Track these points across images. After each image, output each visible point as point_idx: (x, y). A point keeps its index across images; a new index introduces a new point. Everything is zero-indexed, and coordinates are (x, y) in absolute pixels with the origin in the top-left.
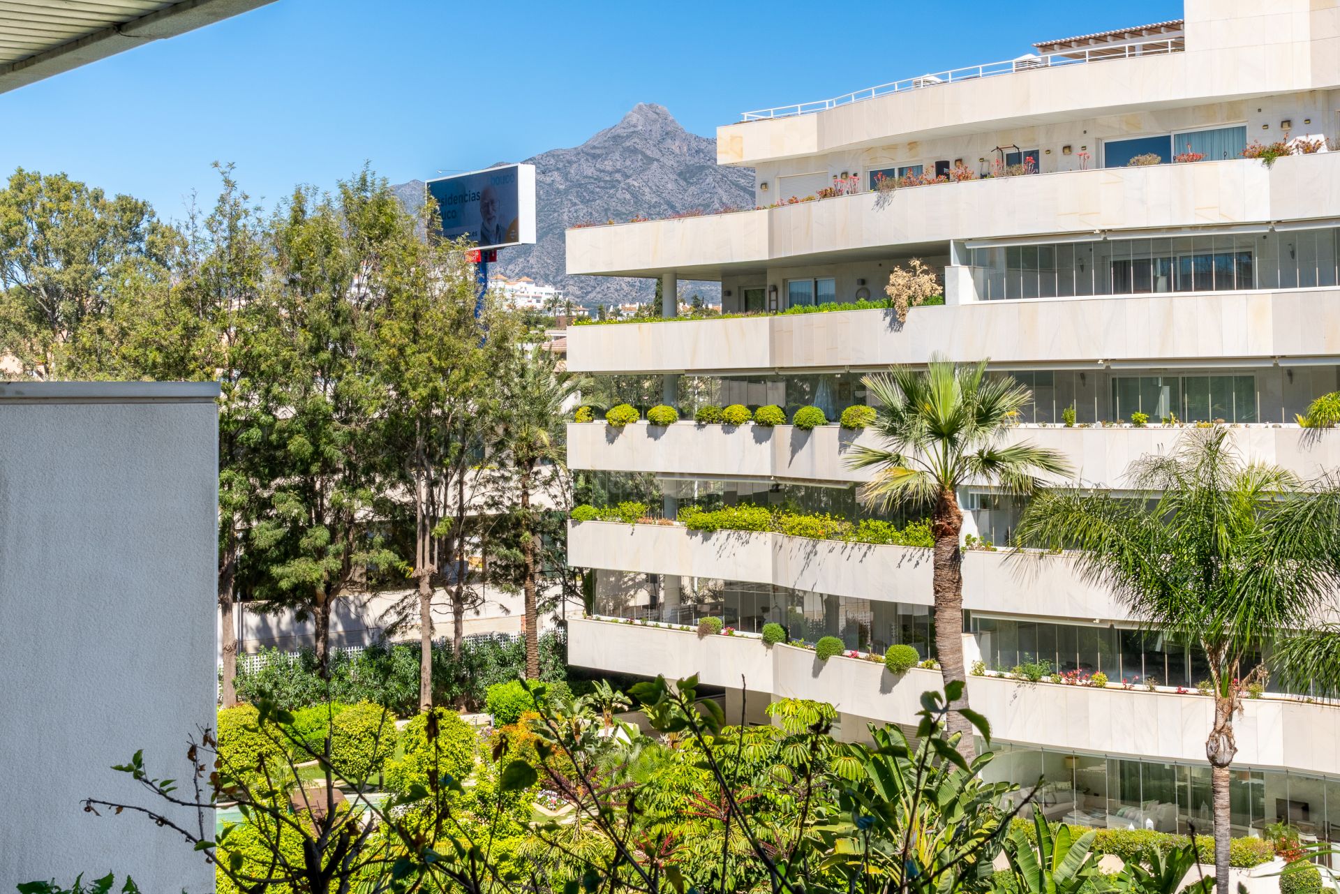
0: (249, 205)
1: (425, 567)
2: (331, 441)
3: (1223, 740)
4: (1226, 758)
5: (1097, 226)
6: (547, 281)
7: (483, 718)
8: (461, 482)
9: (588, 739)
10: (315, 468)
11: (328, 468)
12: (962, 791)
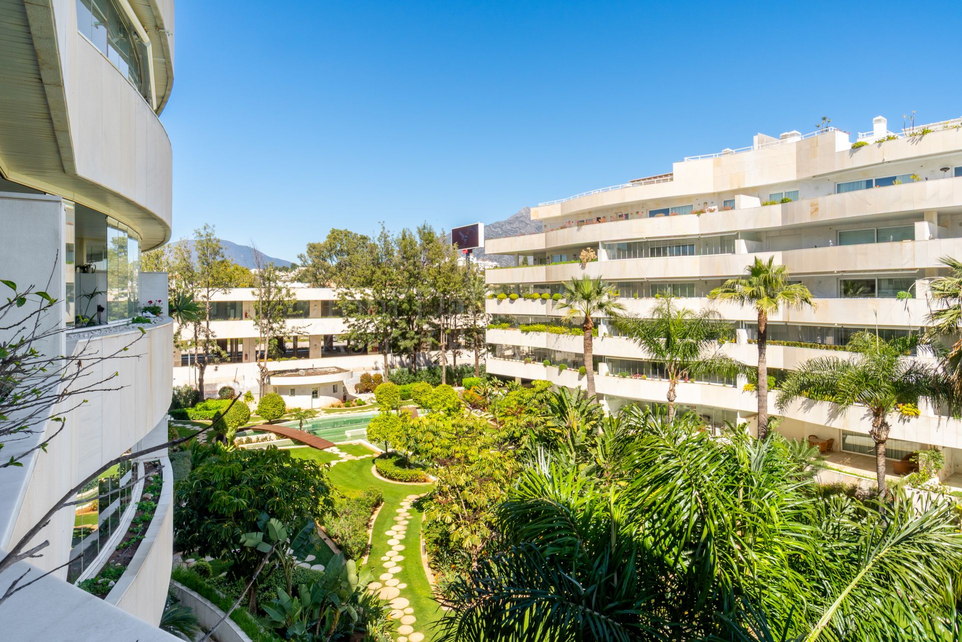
0: (389, 234)
1: (443, 343)
2: (415, 305)
3: (672, 393)
4: (673, 399)
5: (644, 236)
6: (496, 260)
7: (462, 388)
8: (455, 317)
9: (490, 394)
10: (410, 313)
11: (415, 313)
12: (586, 407)
